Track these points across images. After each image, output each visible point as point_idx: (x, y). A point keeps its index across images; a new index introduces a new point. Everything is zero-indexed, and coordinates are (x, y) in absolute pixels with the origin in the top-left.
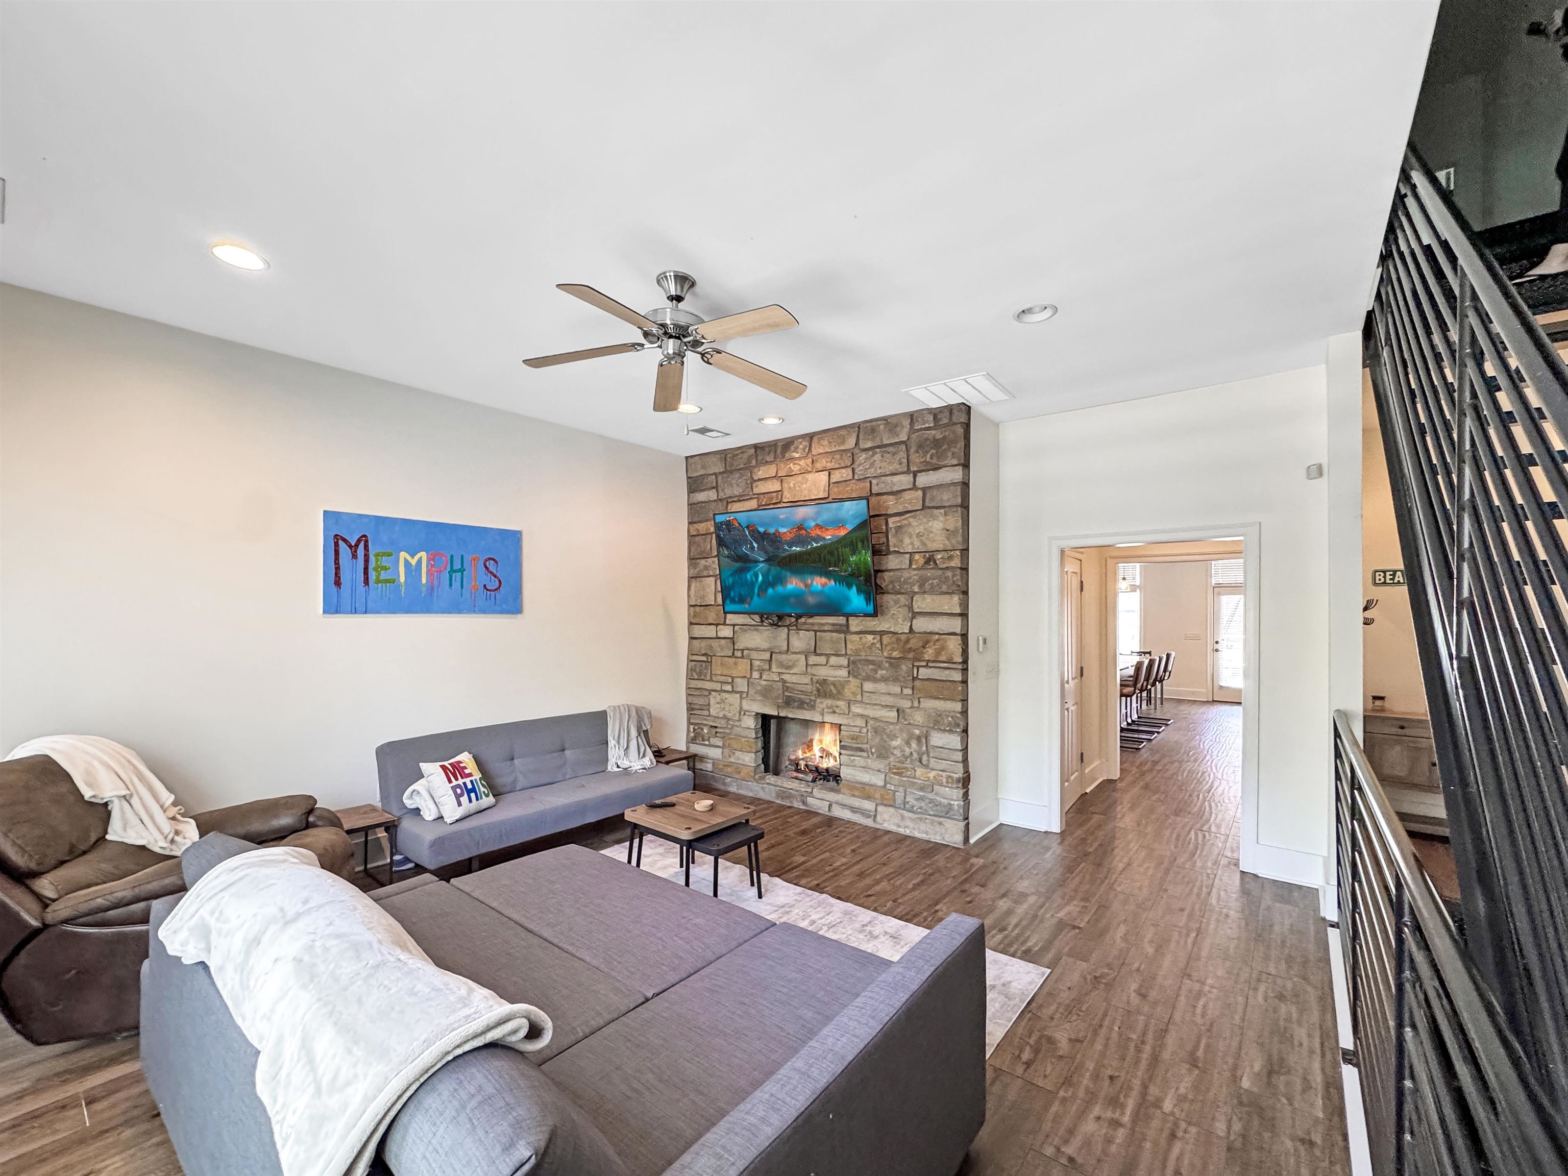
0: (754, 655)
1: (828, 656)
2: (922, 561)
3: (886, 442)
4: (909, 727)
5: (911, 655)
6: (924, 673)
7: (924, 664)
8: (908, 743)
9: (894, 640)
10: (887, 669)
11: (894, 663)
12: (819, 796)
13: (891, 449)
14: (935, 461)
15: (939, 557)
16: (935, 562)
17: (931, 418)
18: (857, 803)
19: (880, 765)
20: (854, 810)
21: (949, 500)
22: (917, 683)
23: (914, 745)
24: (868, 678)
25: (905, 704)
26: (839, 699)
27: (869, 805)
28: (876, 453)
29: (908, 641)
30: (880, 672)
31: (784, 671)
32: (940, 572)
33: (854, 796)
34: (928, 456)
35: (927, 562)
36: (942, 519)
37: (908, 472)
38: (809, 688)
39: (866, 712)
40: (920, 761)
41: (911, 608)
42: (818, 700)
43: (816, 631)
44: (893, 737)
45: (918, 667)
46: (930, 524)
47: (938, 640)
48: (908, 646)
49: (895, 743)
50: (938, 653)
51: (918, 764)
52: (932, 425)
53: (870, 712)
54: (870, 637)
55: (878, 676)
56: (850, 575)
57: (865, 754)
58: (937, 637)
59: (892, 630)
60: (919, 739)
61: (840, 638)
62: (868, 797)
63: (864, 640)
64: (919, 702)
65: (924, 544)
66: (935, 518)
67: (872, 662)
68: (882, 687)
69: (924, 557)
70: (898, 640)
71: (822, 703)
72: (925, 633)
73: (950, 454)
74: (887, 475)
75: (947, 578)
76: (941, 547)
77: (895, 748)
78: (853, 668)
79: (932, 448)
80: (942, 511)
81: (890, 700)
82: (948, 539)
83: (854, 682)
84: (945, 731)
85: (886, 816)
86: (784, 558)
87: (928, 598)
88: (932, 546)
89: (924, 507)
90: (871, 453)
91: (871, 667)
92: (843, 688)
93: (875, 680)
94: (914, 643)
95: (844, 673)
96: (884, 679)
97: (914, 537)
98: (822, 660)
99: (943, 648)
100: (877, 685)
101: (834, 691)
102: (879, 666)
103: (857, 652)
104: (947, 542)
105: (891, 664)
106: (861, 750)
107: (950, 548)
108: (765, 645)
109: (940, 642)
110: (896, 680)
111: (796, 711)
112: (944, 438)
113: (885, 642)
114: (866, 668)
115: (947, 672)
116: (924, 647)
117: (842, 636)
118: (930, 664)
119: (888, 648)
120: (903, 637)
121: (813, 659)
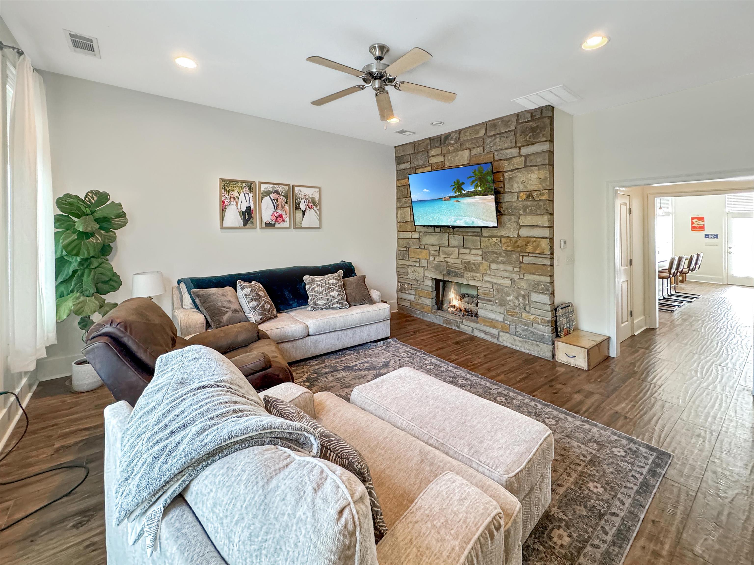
0: (430, 248)
1: (470, 249)
2: (524, 197)
3: (502, 131)
4: (518, 289)
5: (519, 249)
6: (526, 260)
7: (527, 254)
8: (517, 298)
9: (508, 241)
10: (504, 257)
11: (509, 253)
12: (466, 324)
13: (505, 135)
14: (532, 140)
15: (535, 194)
16: (533, 197)
17: (529, 115)
18: (488, 329)
19: (501, 309)
20: (486, 333)
21: (540, 161)
22: (523, 265)
23: (521, 299)
24: (494, 262)
25: (515, 276)
26: (477, 273)
27: (495, 331)
28: (497, 138)
29: (516, 242)
30: (500, 258)
31: (446, 256)
32: (536, 203)
33: (486, 325)
34: (528, 137)
35: (528, 197)
36: (537, 172)
37: (515, 147)
38: (460, 266)
39: (492, 280)
40: (525, 309)
41: (518, 223)
42: (465, 273)
43: (463, 236)
44: (508, 295)
45: (523, 256)
46: (530, 175)
47: (535, 241)
48: (517, 245)
49: (509, 298)
50: (535, 248)
51: (524, 310)
52: (530, 119)
53: (495, 280)
54: (494, 239)
55: (499, 260)
57: (492, 303)
58: (534, 239)
59: (507, 235)
60: (524, 297)
61: (477, 240)
62: (495, 327)
63: (491, 241)
64: (524, 276)
65: (526, 187)
66: (532, 172)
67: (496, 253)
68: (501, 267)
69: (526, 194)
70: (511, 241)
71: (467, 274)
72: (527, 237)
73: (541, 135)
74: (503, 149)
75: (540, 206)
76: (536, 188)
77: (509, 301)
78: (485, 256)
79: (530, 133)
80: (537, 168)
81: (506, 274)
82: (541, 184)
83: (486, 263)
84: (540, 293)
85: (504, 338)
87: (529, 218)
88: (531, 188)
89: (526, 166)
90: (494, 138)
91: (495, 255)
92: (479, 266)
93: (498, 263)
94: (520, 243)
95: (480, 258)
96: (503, 263)
97: (520, 183)
98: (467, 251)
99: (538, 246)
100: (498, 266)
101: (474, 268)
102: (500, 255)
103: (487, 247)
104: (540, 186)
105: (506, 254)
106: (490, 301)
107: (542, 188)
108: (437, 243)
109: (537, 242)
110: (509, 263)
111: (454, 278)
112: (537, 126)
113: (503, 242)
114: (492, 256)
115: (541, 259)
116: (526, 245)
117: (478, 238)
118: (530, 255)
119: (506, 245)
120: (514, 240)
121: (462, 251)
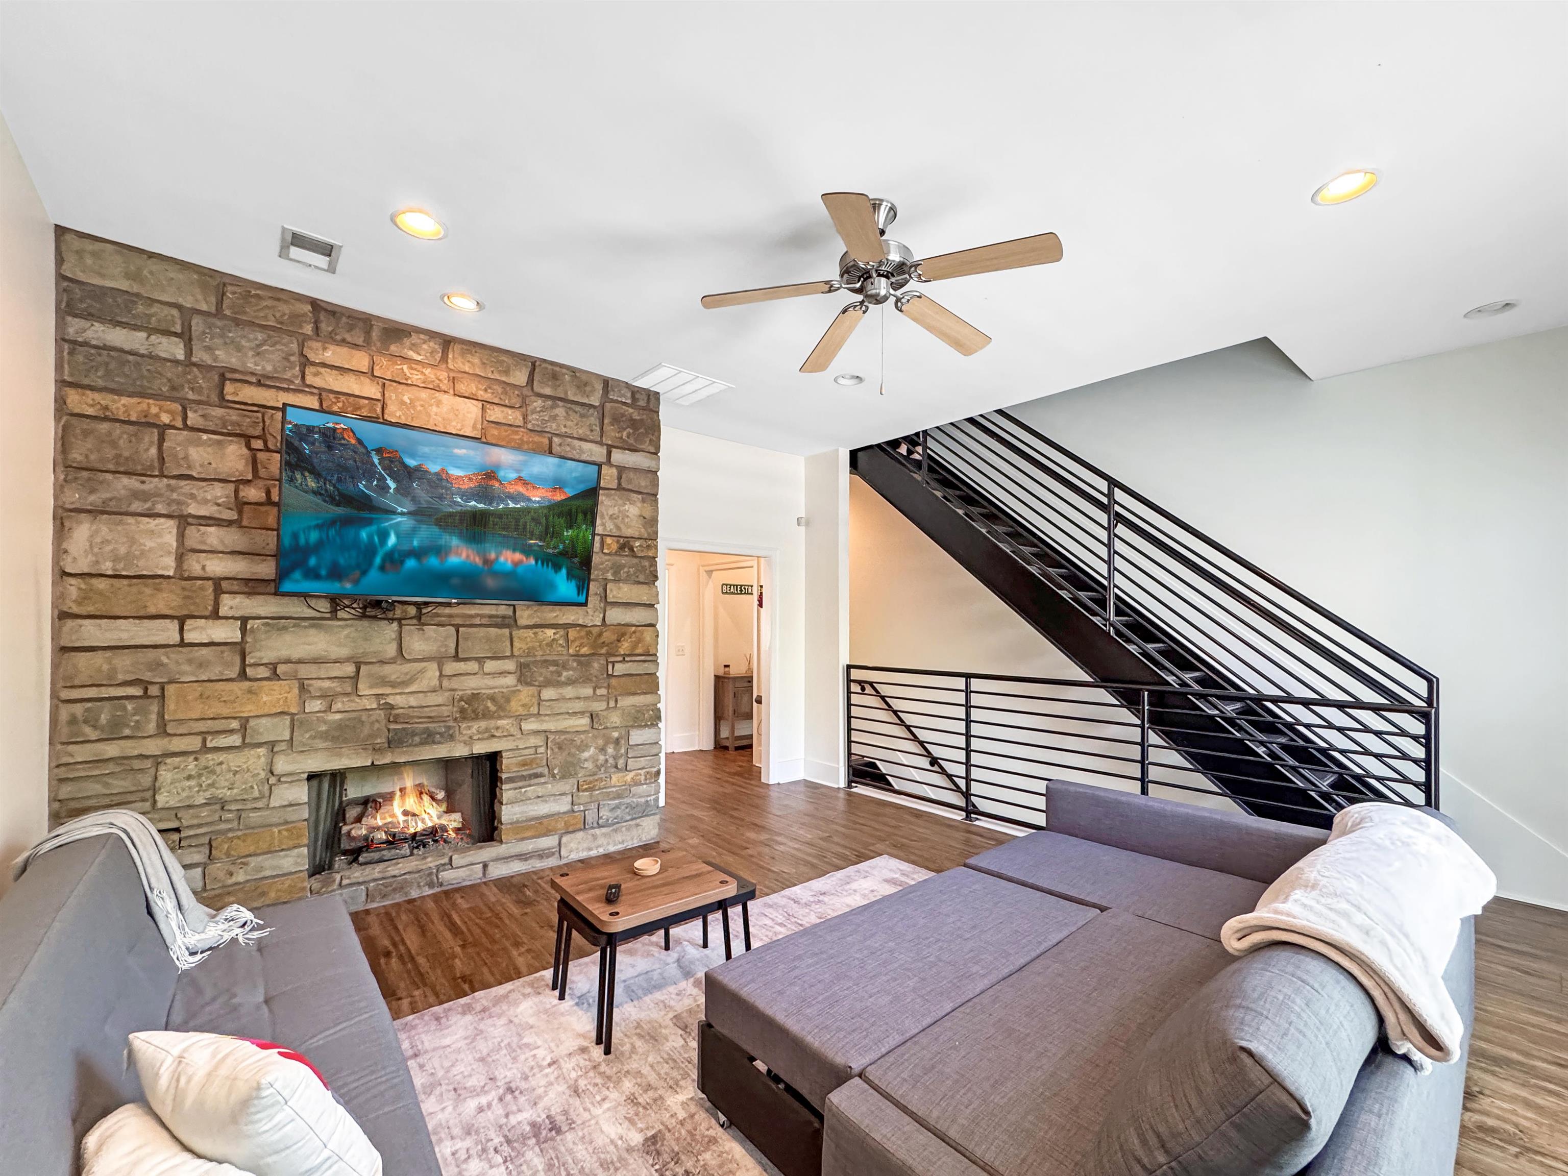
1: (480, 660)
2: (615, 547)
3: (571, 398)
4: (605, 731)
5: (603, 651)
6: (620, 669)
7: (620, 659)
8: (603, 750)
9: (583, 633)
10: (572, 669)
11: (583, 661)
13: (578, 408)
14: (631, 441)
15: (637, 544)
16: (631, 549)
17: (629, 395)
18: (529, 846)
19: (568, 786)
20: (522, 857)
21: (646, 487)
22: (613, 681)
23: (610, 750)
24: (548, 683)
25: (598, 706)
26: (500, 718)
27: (548, 842)
28: (558, 406)
29: (600, 635)
30: (565, 674)
31: (388, 690)
32: (635, 561)
33: (523, 839)
34: (625, 434)
35: (622, 547)
36: (639, 505)
37: (600, 443)
38: (445, 711)
39: (544, 727)
40: (616, 767)
41: (603, 597)
42: (463, 726)
43: (457, 627)
44: (583, 747)
45: (613, 663)
46: (627, 507)
47: (634, 632)
48: (601, 641)
49: (586, 755)
50: (635, 646)
51: (613, 770)
52: (629, 401)
53: (550, 725)
54: (550, 632)
55: (563, 679)
56: (561, 554)
57: (542, 780)
58: (634, 628)
59: (580, 622)
60: (617, 742)
61: (503, 635)
62: (547, 833)
63: (541, 636)
64: (616, 701)
65: (618, 528)
66: (633, 503)
67: (555, 663)
68: (569, 691)
69: (618, 542)
70: (589, 633)
72: (619, 625)
73: (648, 440)
74: (573, 438)
75: (643, 567)
76: (636, 535)
77: (586, 760)
78: (524, 673)
79: (628, 427)
80: (640, 496)
81: (579, 706)
82: (644, 527)
83: (526, 693)
84: (646, 726)
85: (573, 845)
86: (451, 515)
87: (625, 588)
88: (628, 532)
89: (620, 488)
90: (550, 403)
91: (552, 668)
92: (508, 700)
93: (558, 684)
94: (608, 636)
95: (510, 680)
96: (570, 682)
97: (607, 518)
98: (473, 666)
99: (640, 640)
100: (560, 691)
101: (493, 708)
102: (565, 667)
103: (530, 652)
104: (643, 530)
105: (580, 663)
106: (537, 776)
107: (646, 536)
108: (344, 652)
109: (637, 634)
110: (587, 680)
112: (642, 420)
113: (571, 637)
114: (543, 671)
115: (646, 665)
116: (619, 641)
117: (506, 631)
118: (627, 659)
119: (577, 643)
120: (595, 631)
121: (451, 667)
